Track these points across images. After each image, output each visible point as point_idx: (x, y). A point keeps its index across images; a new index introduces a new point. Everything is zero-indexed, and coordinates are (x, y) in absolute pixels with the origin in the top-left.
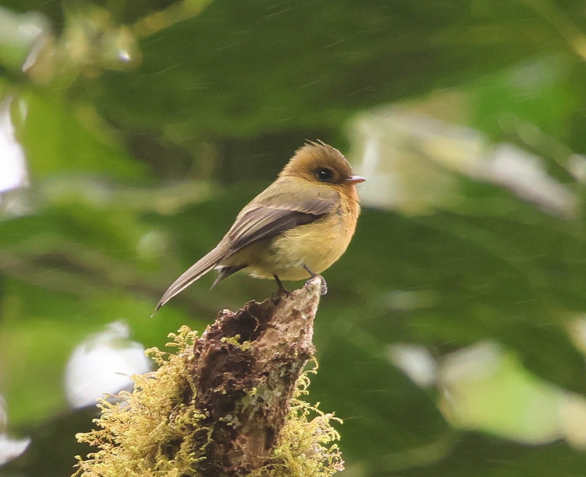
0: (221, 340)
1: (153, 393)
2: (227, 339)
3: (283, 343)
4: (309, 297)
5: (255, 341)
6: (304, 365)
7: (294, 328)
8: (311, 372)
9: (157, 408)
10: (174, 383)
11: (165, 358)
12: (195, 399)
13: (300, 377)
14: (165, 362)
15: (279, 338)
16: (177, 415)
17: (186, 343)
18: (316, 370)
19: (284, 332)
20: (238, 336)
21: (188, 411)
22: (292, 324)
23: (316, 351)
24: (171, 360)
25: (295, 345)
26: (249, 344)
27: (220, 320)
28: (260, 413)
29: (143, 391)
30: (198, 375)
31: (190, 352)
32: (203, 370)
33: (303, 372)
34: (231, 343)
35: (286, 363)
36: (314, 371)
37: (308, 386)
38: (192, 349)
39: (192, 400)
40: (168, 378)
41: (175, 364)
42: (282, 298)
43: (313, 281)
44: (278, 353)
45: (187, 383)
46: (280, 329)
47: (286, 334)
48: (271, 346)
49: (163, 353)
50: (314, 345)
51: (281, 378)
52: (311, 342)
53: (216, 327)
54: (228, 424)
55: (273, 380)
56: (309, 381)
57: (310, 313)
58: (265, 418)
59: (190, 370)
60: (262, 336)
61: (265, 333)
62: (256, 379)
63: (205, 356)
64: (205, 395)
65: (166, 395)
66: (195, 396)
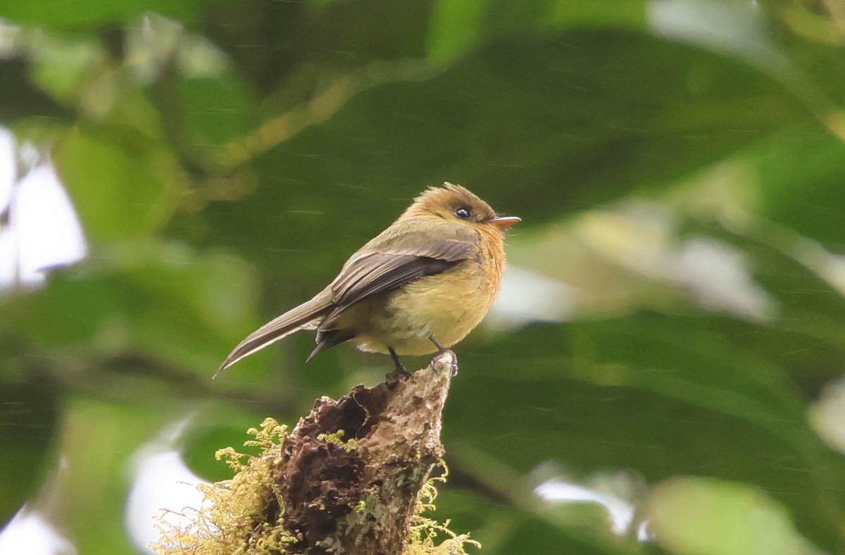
0: (318, 438)
1: (228, 508)
2: (326, 436)
3: (401, 441)
4: (436, 380)
5: (364, 439)
6: (430, 470)
7: (416, 421)
8: (438, 480)
9: (232, 529)
10: (255, 494)
11: (244, 461)
12: (284, 517)
13: (424, 486)
14: (243, 468)
15: (396, 435)
16: (258, 538)
17: (270, 441)
18: (446, 477)
19: (402, 427)
20: (341, 432)
21: (274, 532)
22: (413, 415)
23: (445, 452)
24: (252, 465)
25: (417, 444)
26: (356, 443)
27: (317, 410)
28: (370, 534)
30: (288, 483)
31: (276, 454)
32: (295, 477)
33: (428, 480)
34: (331, 442)
35: (404, 469)
36: (443, 478)
37: (434, 498)
38: (280, 450)
39: (278, 518)
40: (247, 489)
41: (257, 470)
42: (401, 381)
43: (441, 358)
44: (394, 455)
45: (272, 495)
46: (397, 423)
47: (405, 429)
48: (385, 445)
49: (241, 455)
50: (442, 444)
51: (398, 488)
52: (438, 439)
53: (311, 420)
54: (328, 550)
55: (386, 491)
56: (436, 492)
57: (438, 401)
58: (378, 541)
59: (276, 478)
60: (374, 432)
61: (377, 428)
62: (365, 490)
63: (297, 459)
64: (297, 511)
65: (245, 510)
66: (283, 513)
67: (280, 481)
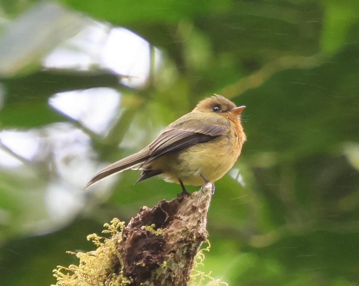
0: (141, 228)
1: (93, 266)
2: (145, 227)
3: (185, 230)
4: (204, 197)
5: (165, 229)
6: (201, 245)
7: (193, 219)
8: (205, 250)
9: (96, 277)
10: (108, 258)
11: (102, 241)
12: (123, 270)
13: (197, 253)
14: (101, 244)
15: (182, 227)
16: (110, 282)
17: (116, 230)
19: (186, 222)
20: (153, 225)
21: (118, 278)
22: (191, 216)
23: (208, 235)
24: (106, 243)
25: (194, 231)
26: (161, 231)
27: (141, 214)
28: (169, 279)
29: (86, 264)
30: (125, 253)
31: (119, 237)
32: (129, 249)
33: (200, 250)
34: (148, 230)
35: (187, 244)
36: (208, 249)
37: (203, 260)
38: (121, 235)
39: (120, 271)
40: (104, 256)
41: (109, 246)
42: (185, 198)
44: (181, 237)
45: (117, 259)
46: (183, 220)
47: (187, 223)
48: (177, 232)
49: (100, 238)
50: (207, 231)
51: (183, 255)
52: (205, 229)
53: (138, 219)
55: (178, 256)
56: (204, 256)
57: (205, 208)
58: (173, 283)
59: (119, 250)
60: (171, 225)
61: (172, 223)
62: (166, 255)
63: (130, 240)
64: (130, 267)
65: (103, 267)
66: (123, 268)
67: (121, 251)
